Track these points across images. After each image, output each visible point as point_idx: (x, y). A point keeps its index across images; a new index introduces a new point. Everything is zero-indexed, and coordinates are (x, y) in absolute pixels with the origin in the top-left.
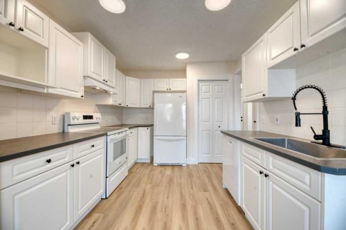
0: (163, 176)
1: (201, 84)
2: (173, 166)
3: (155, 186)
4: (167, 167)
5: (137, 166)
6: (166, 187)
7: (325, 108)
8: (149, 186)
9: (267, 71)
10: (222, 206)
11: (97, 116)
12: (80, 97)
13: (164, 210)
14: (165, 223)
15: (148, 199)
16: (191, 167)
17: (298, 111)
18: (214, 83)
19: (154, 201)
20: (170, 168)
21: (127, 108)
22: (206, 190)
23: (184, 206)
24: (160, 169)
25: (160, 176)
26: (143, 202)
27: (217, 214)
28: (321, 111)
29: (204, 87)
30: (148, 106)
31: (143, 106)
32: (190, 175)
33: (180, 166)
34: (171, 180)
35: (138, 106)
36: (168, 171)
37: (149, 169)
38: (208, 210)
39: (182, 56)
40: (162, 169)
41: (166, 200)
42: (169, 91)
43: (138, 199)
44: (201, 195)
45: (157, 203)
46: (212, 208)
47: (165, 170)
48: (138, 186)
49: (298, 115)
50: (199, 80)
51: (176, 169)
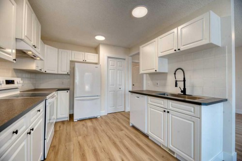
0: (87, 128)
1: (109, 60)
2: (90, 119)
3: (85, 137)
4: (87, 121)
5: (59, 124)
6: (94, 135)
7: (184, 78)
8: (80, 138)
9: (157, 58)
10: (135, 136)
11: (18, 81)
12: (12, 60)
13: (103, 150)
14: (109, 158)
15: (86, 148)
16: (104, 118)
17: (177, 79)
18: (118, 60)
19: (91, 147)
20: (89, 120)
21: (45, 73)
22: (122, 130)
23: (115, 144)
24: (81, 123)
25: (84, 128)
26: (84, 151)
27: (136, 142)
28: (183, 80)
29: (111, 62)
30: (66, 73)
31: (60, 72)
32: (106, 123)
33: (96, 118)
34: (95, 129)
35: (56, 72)
36: (89, 123)
37: (72, 125)
38: (130, 141)
39: (100, 38)
40: (83, 122)
41: (100, 143)
42: (84, 62)
43: (78, 150)
44: (121, 133)
45: (95, 148)
46: (131, 139)
47: (86, 123)
48: (70, 140)
49: (176, 82)
50: (108, 57)
51: (94, 121)
